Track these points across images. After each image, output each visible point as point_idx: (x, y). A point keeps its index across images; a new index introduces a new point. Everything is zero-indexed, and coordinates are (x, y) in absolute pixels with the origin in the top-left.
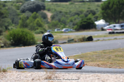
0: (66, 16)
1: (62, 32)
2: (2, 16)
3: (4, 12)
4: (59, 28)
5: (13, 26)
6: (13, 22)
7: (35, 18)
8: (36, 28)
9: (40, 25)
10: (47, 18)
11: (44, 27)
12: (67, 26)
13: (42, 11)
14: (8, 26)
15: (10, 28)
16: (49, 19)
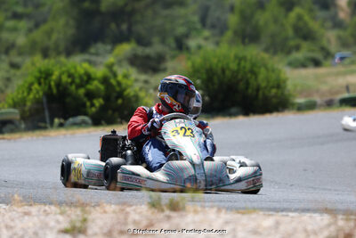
5: (206, 39)
6: (203, 21)
8: (292, 43)
9: (306, 35)
10: (335, 6)
11: (324, 43)
14: (187, 36)
15: (192, 43)
16: (342, 10)
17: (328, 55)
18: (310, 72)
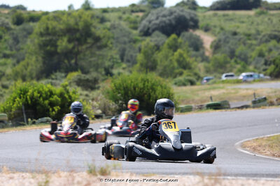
0: (249, 42)
1: (239, 82)
2: (98, 44)
3: (102, 36)
4: (231, 71)
5: (124, 69)
6: (122, 59)
7: (174, 47)
8: (177, 71)
9: (185, 66)
10: (203, 48)
11: (197, 71)
12: (251, 67)
13: (191, 31)
14: (112, 67)
15: (115, 71)
16: (207, 50)
17: (199, 78)
18: (189, 88)
